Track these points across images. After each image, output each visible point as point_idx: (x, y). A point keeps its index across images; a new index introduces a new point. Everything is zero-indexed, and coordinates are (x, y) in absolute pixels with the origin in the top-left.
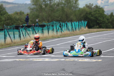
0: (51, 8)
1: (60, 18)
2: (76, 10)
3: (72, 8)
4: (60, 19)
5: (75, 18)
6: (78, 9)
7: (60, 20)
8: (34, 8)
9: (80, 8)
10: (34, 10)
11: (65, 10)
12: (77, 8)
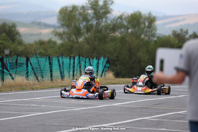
0: (99, 34)
1: (115, 54)
2: (150, 40)
3: (143, 36)
4: (117, 57)
5: (147, 57)
6: (155, 39)
7: (116, 59)
8: (64, 33)
9: (158, 37)
10: (64, 36)
11: (127, 39)
12: (153, 36)
